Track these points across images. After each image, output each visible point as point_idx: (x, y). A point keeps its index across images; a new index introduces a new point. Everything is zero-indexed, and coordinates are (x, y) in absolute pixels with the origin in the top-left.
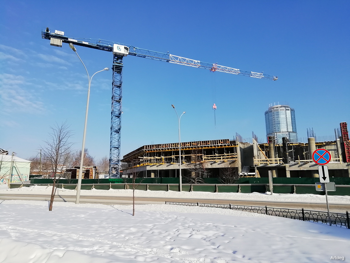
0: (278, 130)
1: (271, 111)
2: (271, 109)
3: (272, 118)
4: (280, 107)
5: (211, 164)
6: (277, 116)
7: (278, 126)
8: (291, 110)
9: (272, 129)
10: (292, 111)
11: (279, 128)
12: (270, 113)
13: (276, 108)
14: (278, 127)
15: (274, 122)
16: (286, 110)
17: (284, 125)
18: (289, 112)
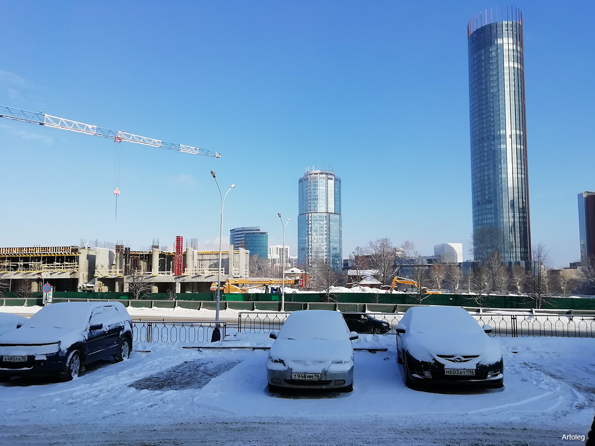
0: (314, 210)
1: (307, 179)
2: (307, 175)
3: (307, 190)
4: (320, 174)
5: (51, 274)
6: (315, 187)
7: (314, 203)
8: (336, 180)
9: (306, 208)
10: (338, 181)
11: (315, 207)
12: (305, 182)
13: (315, 174)
14: (314, 205)
15: (310, 196)
16: (329, 179)
17: (323, 202)
18: (331, 183)
